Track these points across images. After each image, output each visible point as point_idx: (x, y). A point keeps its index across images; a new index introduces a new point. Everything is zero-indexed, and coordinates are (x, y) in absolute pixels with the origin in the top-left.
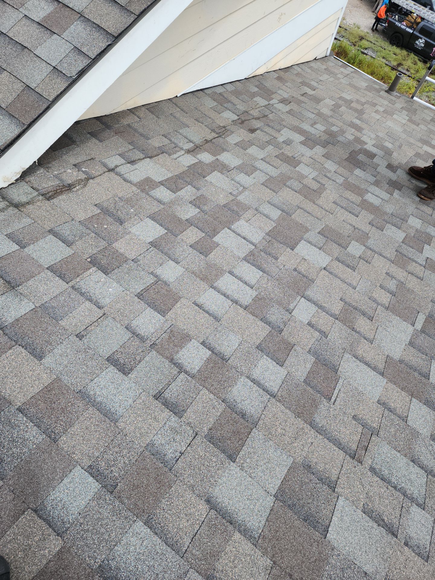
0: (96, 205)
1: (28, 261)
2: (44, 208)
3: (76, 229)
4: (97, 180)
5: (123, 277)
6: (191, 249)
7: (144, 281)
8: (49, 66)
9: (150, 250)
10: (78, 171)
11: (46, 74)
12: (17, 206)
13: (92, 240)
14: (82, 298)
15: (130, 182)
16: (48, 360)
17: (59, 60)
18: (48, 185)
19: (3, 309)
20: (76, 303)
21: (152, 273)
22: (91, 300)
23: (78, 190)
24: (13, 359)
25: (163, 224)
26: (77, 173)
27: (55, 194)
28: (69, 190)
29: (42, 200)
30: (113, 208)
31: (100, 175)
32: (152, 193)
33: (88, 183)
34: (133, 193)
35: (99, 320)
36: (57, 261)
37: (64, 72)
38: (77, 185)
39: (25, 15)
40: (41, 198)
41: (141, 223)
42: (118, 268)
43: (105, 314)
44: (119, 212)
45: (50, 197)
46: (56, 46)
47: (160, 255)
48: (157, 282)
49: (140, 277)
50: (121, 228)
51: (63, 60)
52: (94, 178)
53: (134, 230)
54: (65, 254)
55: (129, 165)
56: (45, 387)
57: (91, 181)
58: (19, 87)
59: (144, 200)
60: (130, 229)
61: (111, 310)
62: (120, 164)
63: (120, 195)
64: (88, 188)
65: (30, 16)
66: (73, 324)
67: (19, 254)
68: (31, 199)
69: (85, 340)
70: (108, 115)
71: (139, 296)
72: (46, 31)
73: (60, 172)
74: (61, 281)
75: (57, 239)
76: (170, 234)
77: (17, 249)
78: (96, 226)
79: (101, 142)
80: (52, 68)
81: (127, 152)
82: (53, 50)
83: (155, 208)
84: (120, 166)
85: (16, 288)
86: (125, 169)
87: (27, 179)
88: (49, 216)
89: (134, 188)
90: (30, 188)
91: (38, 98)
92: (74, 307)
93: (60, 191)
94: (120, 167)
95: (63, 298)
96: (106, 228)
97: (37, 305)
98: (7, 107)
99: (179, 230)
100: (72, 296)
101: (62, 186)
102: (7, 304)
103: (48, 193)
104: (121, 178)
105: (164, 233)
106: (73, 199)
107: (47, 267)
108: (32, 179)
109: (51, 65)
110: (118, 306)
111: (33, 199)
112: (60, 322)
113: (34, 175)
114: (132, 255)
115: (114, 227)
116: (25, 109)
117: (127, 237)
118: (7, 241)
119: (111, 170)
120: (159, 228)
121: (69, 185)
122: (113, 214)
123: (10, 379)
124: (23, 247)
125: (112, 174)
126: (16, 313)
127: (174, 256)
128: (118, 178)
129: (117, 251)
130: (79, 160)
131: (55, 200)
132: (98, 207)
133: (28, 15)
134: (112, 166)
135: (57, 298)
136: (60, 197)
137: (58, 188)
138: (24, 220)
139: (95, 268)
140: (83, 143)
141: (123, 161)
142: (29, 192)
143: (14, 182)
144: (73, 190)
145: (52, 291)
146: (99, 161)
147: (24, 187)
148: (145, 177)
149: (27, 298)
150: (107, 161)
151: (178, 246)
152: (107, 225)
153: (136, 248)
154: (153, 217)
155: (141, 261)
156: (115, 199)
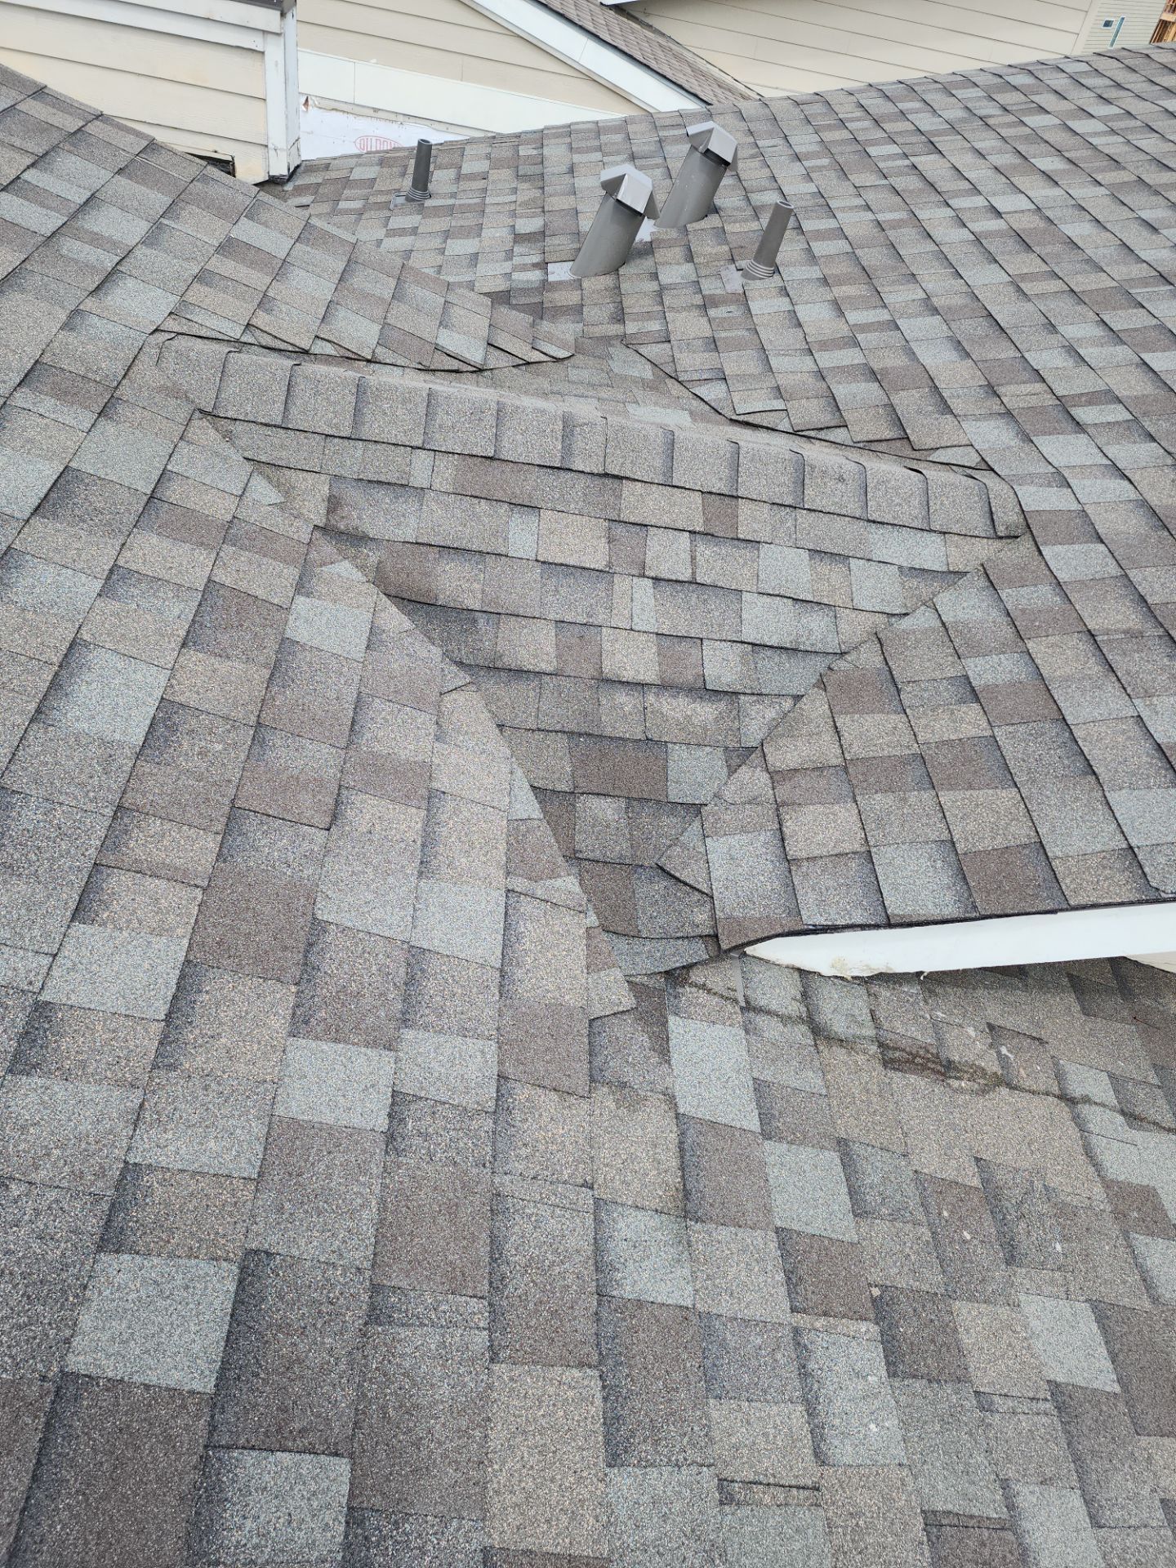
0: (978, 1160)
1: (755, 1177)
2: (865, 1077)
3: (898, 1183)
4: (1016, 1098)
5: (926, 1422)
6: (1160, 1514)
7: (971, 1489)
8: (1119, 837)
9: (1042, 1406)
10: (991, 1046)
11: (1099, 847)
12: (818, 1031)
13: (915, 1247)
14: (797, 1383)
15: (1097, 1166)
16: (623, 1481)
17: (1154, 842)
18: (907, 1030)
19: (635, 1247)
20: (777, 1383)
21: (1005, 1484)
22: (811, 1413)
23: (961, 1091)
24: (567, 1399)
25: (1121, 1357)
26: (985, 1048)
27: (907, 1061)
28: (943, 1074)
29: (873, 1056)
30: (1013, 1202)
31: (1033, 1093)
32: (1140, 1240)
33: (994, 1091)
34: (1087, 1202)
35: (794, 1491)
36: (810, 1230)
37: (1147, 870)
38: (966, 1076)
39: (1139, 716)
40: (874, 1049)
41: (1061, 1302)
42: (930, 1381)
43: (818, 1489)
44: (1023, 1225)
45: (892, 1061)
46: (1169, 811)
47: (1059, 1450)
48: (1003, 1529)
49: (967, 1464)
50: (1000, 1273)
51: (1165, 847)
52: (1015, 1088)
53: (1034, 1307)
54: (836, 1227)
55: (1120, 1119)
56: (570, 1555)
57: (1004, 1091)
58: (1021, 832)
59: (1108, 1244)
60: (1022, 1297)
61: (840, 1492)
62: (1098, 1101)
63: (1054, 1182)
64: (986, 1103)
65: (1148, 724)
66: (733, 1440)
67: (750, 1145)
68: (853, 1036)
69: (731, 1517)
70: (1143, 965)
71: (933, 1521)
72: (1167, 770)
73: (951, 1020)
74: (783, 1290)
75: (842, 1175)
76: (1122, 1408)
77: (753, 1129)
78: (945, 1214)
79: (1085, 1014)
80: (1124, 846)
81: (1137, 1083)
82: (1154, 814)
83: (1125, 1292)
84: (1096, 1103)
85: (690, 1220)
86: (1104, 1122)
87: (875, 989)
88: (864, 1107)
89: (1098, 1191)
90: (866, 1011)
91: (1045, 880)
92: (765, 1392)
93: (922, 1065)
94: (1094, 1108)
95: (759, 1341)
96: (965, 1242)
97: (698, 1306)
98: (965, 854)
99: (1158, 1420)
100: (779, 1356)
101: (932, 1054)
102: (648, 1243)
103: (896, 1049)
104: (1082, 1137)
105: (1108, 1389)
106: (936, 1102)
107: (779, 1224)
108: (883, 993)
109: (1126, 839)
110: (862, 1499)
111: (858, 1040)
112: (712, 1401)
113: (894, 989)
114: (986, 1374)
115: (986, 1255)
116: (1001, 882)
117: (1004, 1312)
118: (748, 1095)
119: (1068, 1100)
120: (1104, 1362)
121: (950, 1062)
122: (1004, 1219)
123: (528, 1447)
124: (767, 1135)
125: (1062, 1111)
126: (649, 1284)
127: (1098, 1488)
128: (1074, 1132)
129: (955, 1330)
130: (1009, 1022)
131: (897, 1077)
132: (981, 1170)
133: (1145, 719)
134: (1076, 1091)
135: (746, 1327)
136: (913, 1078)
137: (922, 1052)
138: (810, 1074)
139: (876, 1327)
140: (1041, 988)
141: (1111, 1098)
142: (860, 1019)
143: (849, 978)
144: (951, 1081)
145: (749, 1297)
146: (1053, 1057)
147: (859, 1004)
148: (1145, 1182)
149: (692, 1266)
150: (1071, 1069)
151: (1126, 1469)
152: (974, 1233)
153: (1007, 1366)
154: (1103, 1314)
155: (997, 1416)
156: (1032, 1182)
